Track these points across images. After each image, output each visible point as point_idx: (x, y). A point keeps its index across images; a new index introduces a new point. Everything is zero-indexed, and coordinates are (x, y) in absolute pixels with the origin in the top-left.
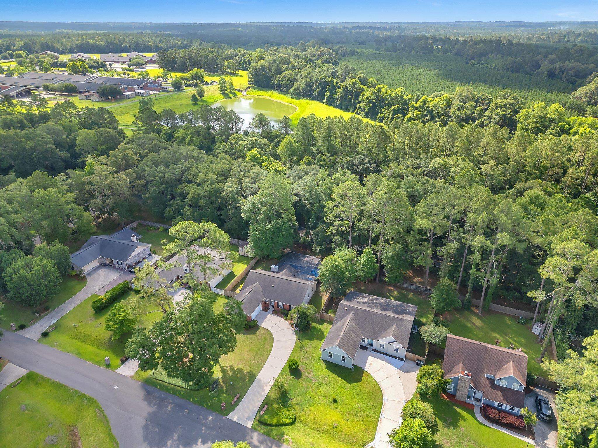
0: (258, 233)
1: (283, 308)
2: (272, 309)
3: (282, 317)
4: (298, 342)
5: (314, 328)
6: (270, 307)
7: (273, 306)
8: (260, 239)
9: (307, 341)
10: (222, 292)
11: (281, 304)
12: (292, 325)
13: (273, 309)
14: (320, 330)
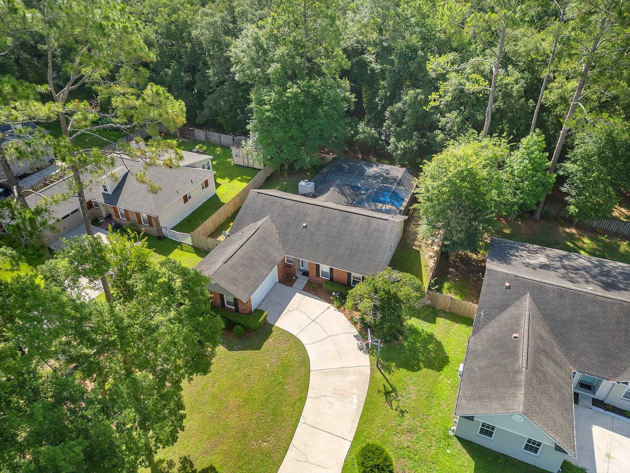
0: (267, 107)
1: (332, 279)
2: (302, 281)
3: (330, 302)
4: (378, 375)
5: (414, 331)
6: (299, 275)
7: (306, 273)
8: (273, 121)
9: (403, 371)
10: (187, 240)
11: (325, 268)
12: (355, 324)
13: (305, 280)
14: (431, 337)
